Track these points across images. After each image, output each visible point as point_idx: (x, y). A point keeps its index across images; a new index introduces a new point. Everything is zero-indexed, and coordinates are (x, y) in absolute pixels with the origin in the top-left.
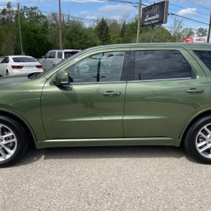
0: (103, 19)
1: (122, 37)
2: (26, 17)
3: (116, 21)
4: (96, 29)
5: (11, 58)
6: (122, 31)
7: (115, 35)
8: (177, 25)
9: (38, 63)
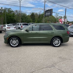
0: (33, 13)
1: (39, 19)
2: (7, 11)
3: (37, 13)
4: (31, 16)
5: (6, 25)
6: (39, 17)
7: (37, 18)
8: (57, 15)
9: (14, 27)
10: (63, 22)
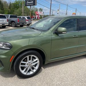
1: (10, 9)
6: (10, 6)
10: (40, 15)
